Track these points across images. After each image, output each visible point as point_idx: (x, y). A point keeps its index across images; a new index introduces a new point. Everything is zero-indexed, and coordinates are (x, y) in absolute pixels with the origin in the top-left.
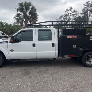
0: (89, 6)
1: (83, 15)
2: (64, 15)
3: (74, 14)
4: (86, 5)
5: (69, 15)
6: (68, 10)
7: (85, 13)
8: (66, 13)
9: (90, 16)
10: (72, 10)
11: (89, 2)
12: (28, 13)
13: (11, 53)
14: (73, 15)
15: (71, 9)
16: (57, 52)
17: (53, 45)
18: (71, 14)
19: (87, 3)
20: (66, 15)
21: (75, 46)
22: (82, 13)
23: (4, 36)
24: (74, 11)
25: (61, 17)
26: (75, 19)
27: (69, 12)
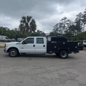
0: (81, 17)
1: (76, 24)
2: (59, 23)
3: (68, 22)
4: (78, 16)
5: (64, 23)
6: (63, 19)
7: (78, 22)
8: (61, 22)
9: (82, 25)
10: (66, 20)
11: (81, 13)
12: (29, 24)
13: (22, 49)
14: (67, 24)
15: (65, 18)
16: (46, 50)
17: (44, 46)
18: (66, 23)
19: (79, 14)
20: (61, 24)
21: (55, 47)
22: (75, 23)
23: (7, 40)
24: (68, 21)
25: (57, 25)
26: (69, 27)
27: (64, 21)
